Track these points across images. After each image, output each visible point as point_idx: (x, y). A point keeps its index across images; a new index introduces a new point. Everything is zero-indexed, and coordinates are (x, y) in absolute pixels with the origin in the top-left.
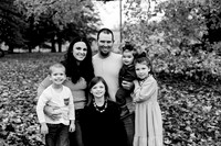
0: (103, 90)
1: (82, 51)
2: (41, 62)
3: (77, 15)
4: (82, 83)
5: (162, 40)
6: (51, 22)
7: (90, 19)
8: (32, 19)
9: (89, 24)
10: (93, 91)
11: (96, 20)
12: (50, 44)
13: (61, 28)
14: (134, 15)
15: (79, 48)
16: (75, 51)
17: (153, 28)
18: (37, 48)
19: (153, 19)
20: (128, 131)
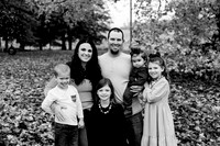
3: (88, 13)
5: (172, 39)
6: (62, 20)
7: (101, 17)
8: (43, 17)
9: (99, 22)
11: (106, 18)
12: (61, 42)
13: (71, 26)
14: (145, 14)
16: (81, 52)
17: (164, 27)
18: (48, 46)
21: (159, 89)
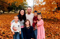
1: (23, 13)
2: (12, 16)
4: (23, 21)
6: (15, 5)
8: (9, 4)
10: (26, 23)
12: (14, 11)
13: (17, 6)
14: (37, 3)
15: (22, 12)
19: (42, 4)
20: (36, 34)
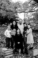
0: (19, 31)
3: (13, 16)
5: (33, 22)
7: (17, 17)
9: (16, 19)
11: (18, 18)
12: (7, 24)
14: (27, 16)
17: (31, 19)
18: (3, 24)
21: (29, 31)
